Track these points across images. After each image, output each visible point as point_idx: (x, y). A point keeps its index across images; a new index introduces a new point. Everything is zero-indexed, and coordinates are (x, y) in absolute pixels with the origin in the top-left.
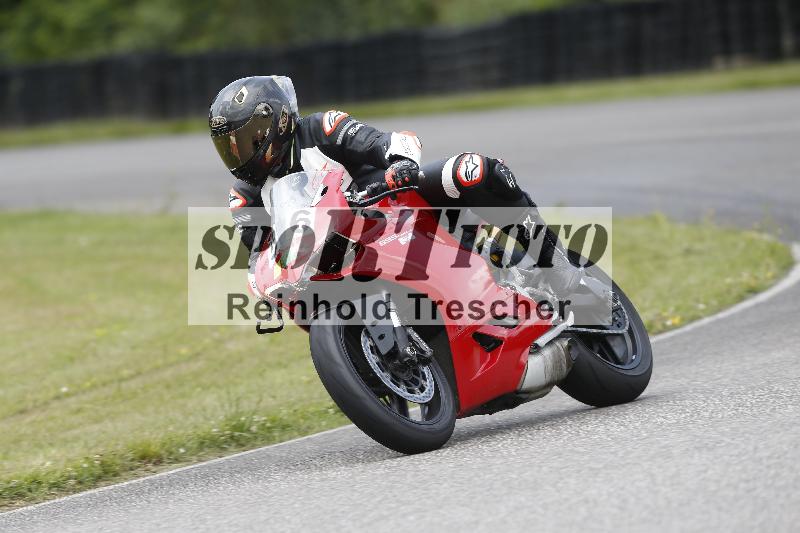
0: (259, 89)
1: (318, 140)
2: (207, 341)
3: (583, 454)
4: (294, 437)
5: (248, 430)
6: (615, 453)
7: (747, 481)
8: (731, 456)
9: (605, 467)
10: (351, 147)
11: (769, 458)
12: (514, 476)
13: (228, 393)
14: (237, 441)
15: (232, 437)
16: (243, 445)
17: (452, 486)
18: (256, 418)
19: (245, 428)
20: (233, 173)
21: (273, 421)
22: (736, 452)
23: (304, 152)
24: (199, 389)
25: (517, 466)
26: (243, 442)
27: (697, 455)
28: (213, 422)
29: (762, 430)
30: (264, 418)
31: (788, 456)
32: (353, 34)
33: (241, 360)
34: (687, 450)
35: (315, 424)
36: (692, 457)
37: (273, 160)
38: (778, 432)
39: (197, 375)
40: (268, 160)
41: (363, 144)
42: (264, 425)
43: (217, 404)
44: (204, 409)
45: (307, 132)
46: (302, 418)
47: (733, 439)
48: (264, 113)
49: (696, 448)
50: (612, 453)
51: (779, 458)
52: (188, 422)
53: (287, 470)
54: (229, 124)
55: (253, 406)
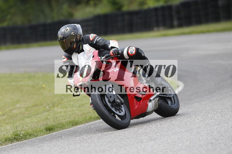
0: (72, 28)
1: (88, 42)
2: (7, 110)
3: (117, 142)
4: (33, 138)
5: (20, 136)
6: (127, 142)
7: (165, 149)
8: (160, 142)
9: (124, 146)
10: (98, 44)
11: (171, 142)
12: (98, 148)
13: (14, 125)
14: (16, 139)
15: (15, 138)
16: (18, 140)
17: (79, 152)
18: (22, 132)
19: (19, 135)
20: (64, 51)
21: (27, 133)
22: (162, 141)
23: (84, 45)
24: (5, 124)
25: (98, 146)
26: (18, 139)
27: (150, 142)
28: (9, 134)
29: (169, 135)
30: (24, 132)
31: (177, 142)
32: (49, 21)
33: (17, 116)
34: (148, 140)
35: (39, 134)
36: (149, 143)
37: (76, 48)
38: (174, 135)
39: (4, 120)
40: (74, 48)
41: (102, 43)
42: (24, 134)
43: (10, 128)
44: (7, 130)
45: (85, 40)
46: (35, 132)
47: (161, 137)
48: (74, 34)
49: (150, 140)
50: (126, 142)
51: (174, 143)
52: (2, 134)
53: (31, 147)
54: (63, 37)
55: (21, 129)
